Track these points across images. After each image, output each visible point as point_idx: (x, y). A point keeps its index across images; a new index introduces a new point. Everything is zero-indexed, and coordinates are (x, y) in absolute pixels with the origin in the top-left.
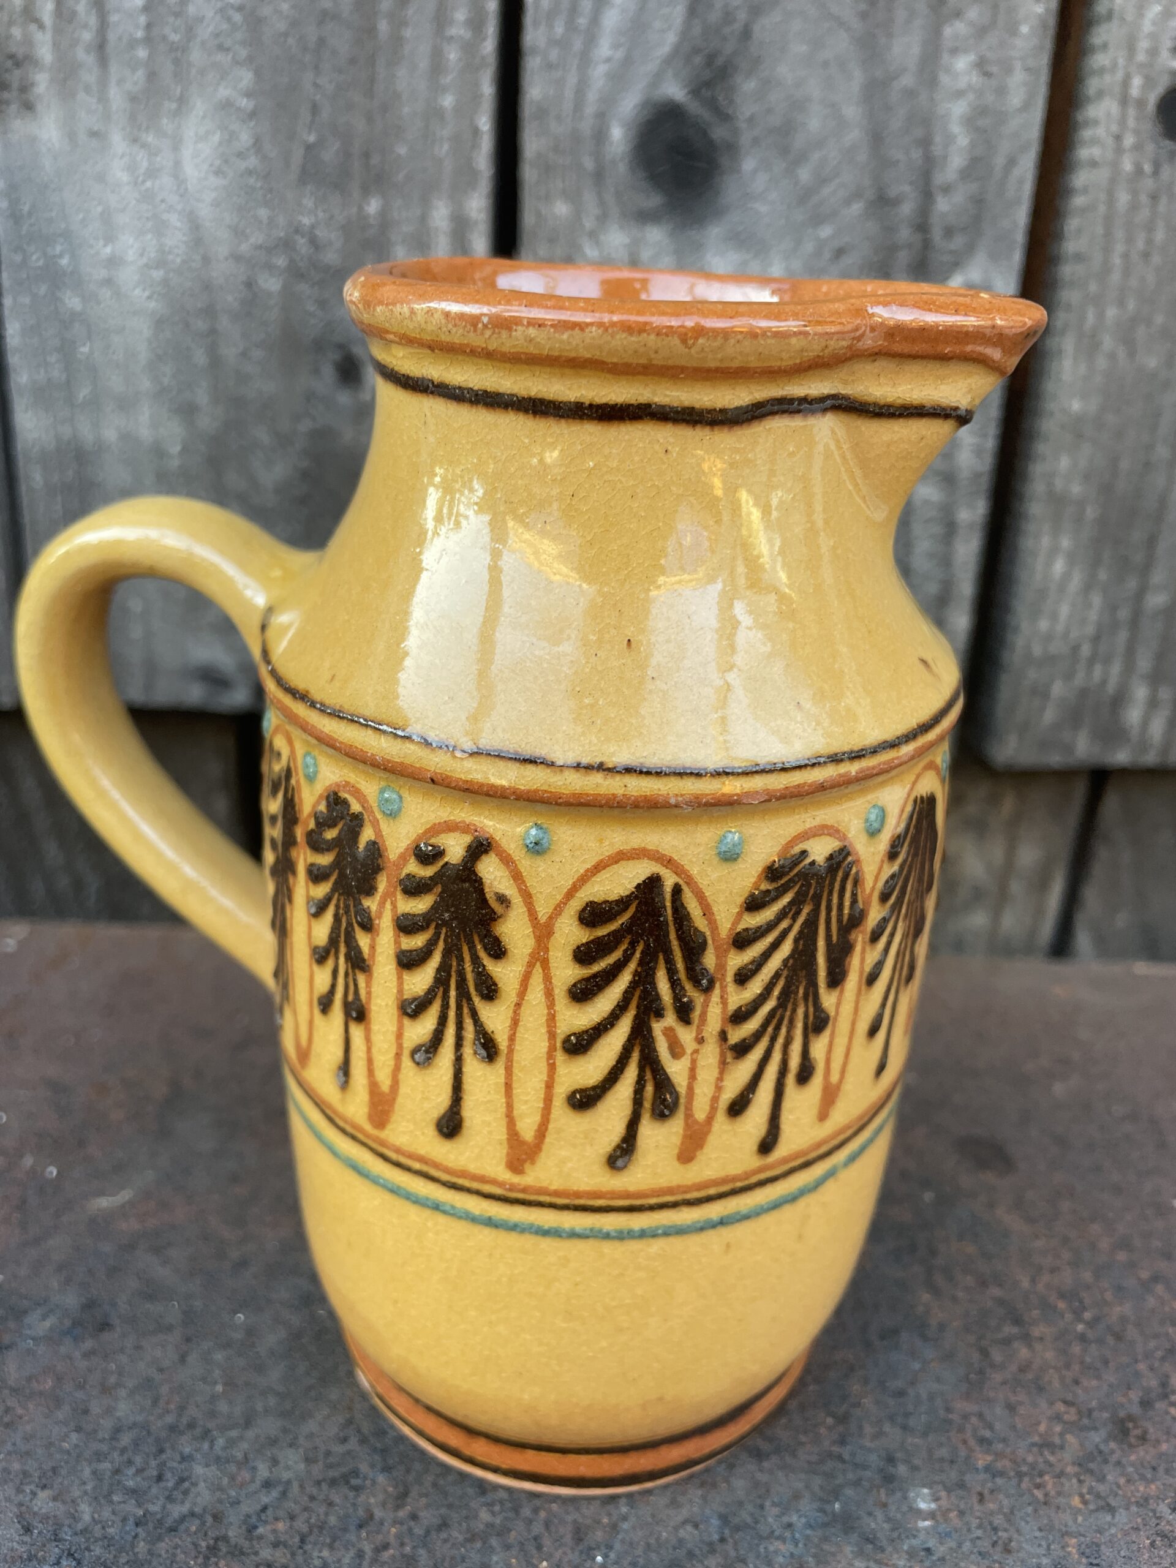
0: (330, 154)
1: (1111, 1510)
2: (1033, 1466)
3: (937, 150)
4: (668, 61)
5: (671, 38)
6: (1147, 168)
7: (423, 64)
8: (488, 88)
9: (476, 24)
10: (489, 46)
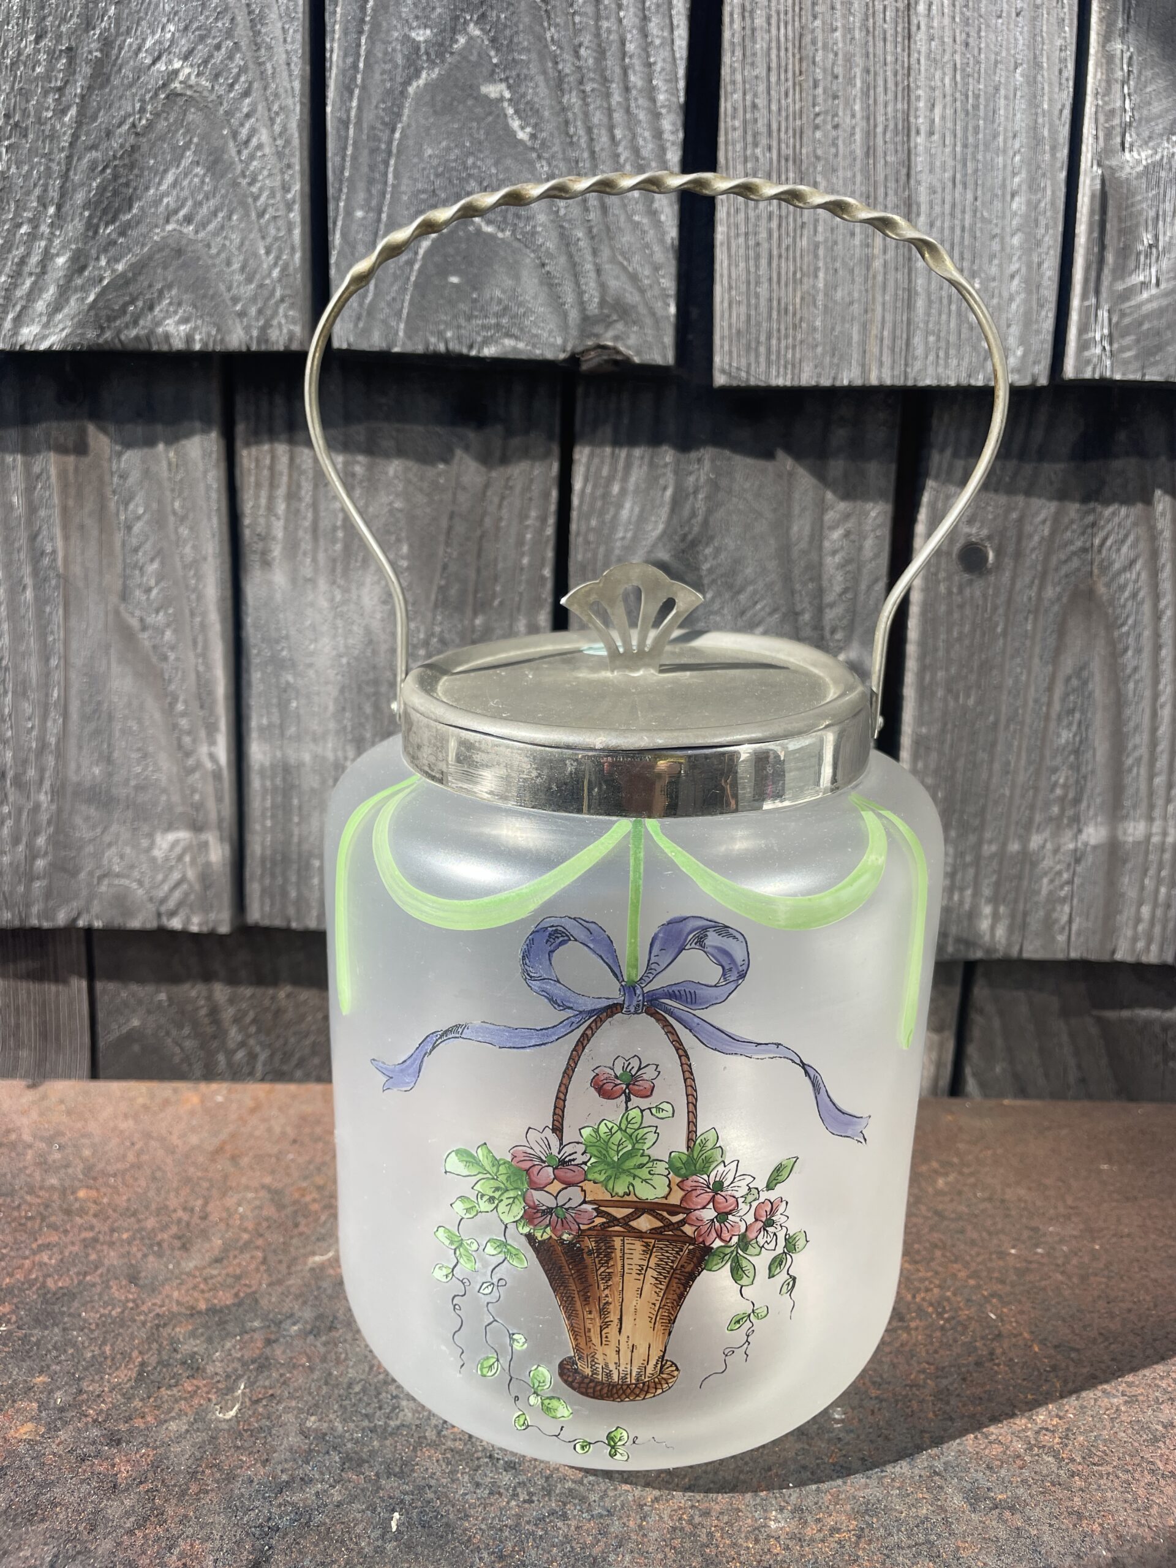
0: (453, 592)
1: (951, 1419)
2: (906, 1396)
3: (825, 583)
4: (660, 538)
5: (661, 527)
6: (955, 590)
7: (512, 540)
8: (550, 554)
9: (543, 519)
10: (550, 531)
